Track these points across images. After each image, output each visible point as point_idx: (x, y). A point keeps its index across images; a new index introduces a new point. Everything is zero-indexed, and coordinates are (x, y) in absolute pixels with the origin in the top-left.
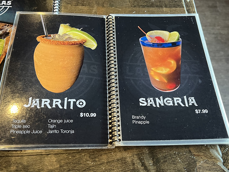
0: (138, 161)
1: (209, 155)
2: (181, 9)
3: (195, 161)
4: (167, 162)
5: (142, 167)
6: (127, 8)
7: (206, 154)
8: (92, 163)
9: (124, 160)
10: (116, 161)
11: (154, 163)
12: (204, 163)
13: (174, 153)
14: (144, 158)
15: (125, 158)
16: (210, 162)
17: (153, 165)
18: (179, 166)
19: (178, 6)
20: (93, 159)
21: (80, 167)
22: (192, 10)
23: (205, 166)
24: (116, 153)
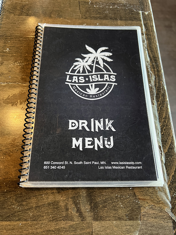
0: (73, 206)
1: (156, 199)
2: (137, 22)
3: (139, 207)
4: (106, 207)
5: (77, 213)
6: (77, 19)
7: (152, 198)
8: (18, 208)
9: (57, 205)
10: (47, 205)
11: (91, 208)
12: (150, 209)
13: (116, 196)
14: (81, 202)
15: (58, 202)
16: (157, 208)
17: (90, 211)
18: (120, 213)
19: (135, 19)
20: (19, 202)
21: (3, 212)
22: (150, 24)
23: (151, 213)
24: (48, 195)
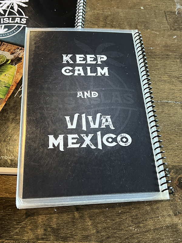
6: (166, 31)
8: (136, 230)
9: (175, 228)
10: (165, 228)
15: (177, 225)
20: (136, 224)
21: (121, 233)
24: (164, 218)
